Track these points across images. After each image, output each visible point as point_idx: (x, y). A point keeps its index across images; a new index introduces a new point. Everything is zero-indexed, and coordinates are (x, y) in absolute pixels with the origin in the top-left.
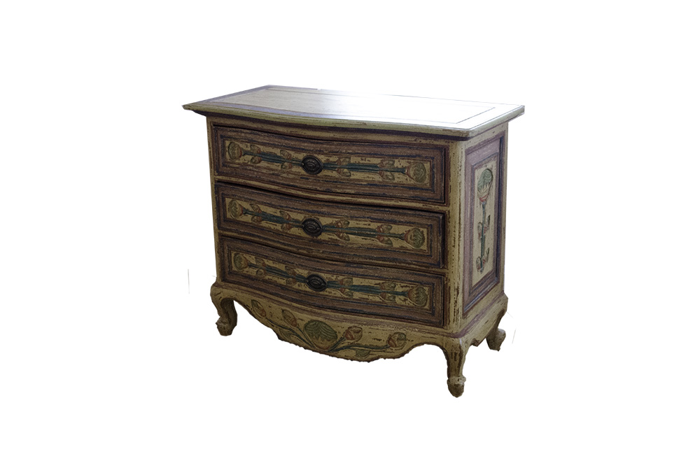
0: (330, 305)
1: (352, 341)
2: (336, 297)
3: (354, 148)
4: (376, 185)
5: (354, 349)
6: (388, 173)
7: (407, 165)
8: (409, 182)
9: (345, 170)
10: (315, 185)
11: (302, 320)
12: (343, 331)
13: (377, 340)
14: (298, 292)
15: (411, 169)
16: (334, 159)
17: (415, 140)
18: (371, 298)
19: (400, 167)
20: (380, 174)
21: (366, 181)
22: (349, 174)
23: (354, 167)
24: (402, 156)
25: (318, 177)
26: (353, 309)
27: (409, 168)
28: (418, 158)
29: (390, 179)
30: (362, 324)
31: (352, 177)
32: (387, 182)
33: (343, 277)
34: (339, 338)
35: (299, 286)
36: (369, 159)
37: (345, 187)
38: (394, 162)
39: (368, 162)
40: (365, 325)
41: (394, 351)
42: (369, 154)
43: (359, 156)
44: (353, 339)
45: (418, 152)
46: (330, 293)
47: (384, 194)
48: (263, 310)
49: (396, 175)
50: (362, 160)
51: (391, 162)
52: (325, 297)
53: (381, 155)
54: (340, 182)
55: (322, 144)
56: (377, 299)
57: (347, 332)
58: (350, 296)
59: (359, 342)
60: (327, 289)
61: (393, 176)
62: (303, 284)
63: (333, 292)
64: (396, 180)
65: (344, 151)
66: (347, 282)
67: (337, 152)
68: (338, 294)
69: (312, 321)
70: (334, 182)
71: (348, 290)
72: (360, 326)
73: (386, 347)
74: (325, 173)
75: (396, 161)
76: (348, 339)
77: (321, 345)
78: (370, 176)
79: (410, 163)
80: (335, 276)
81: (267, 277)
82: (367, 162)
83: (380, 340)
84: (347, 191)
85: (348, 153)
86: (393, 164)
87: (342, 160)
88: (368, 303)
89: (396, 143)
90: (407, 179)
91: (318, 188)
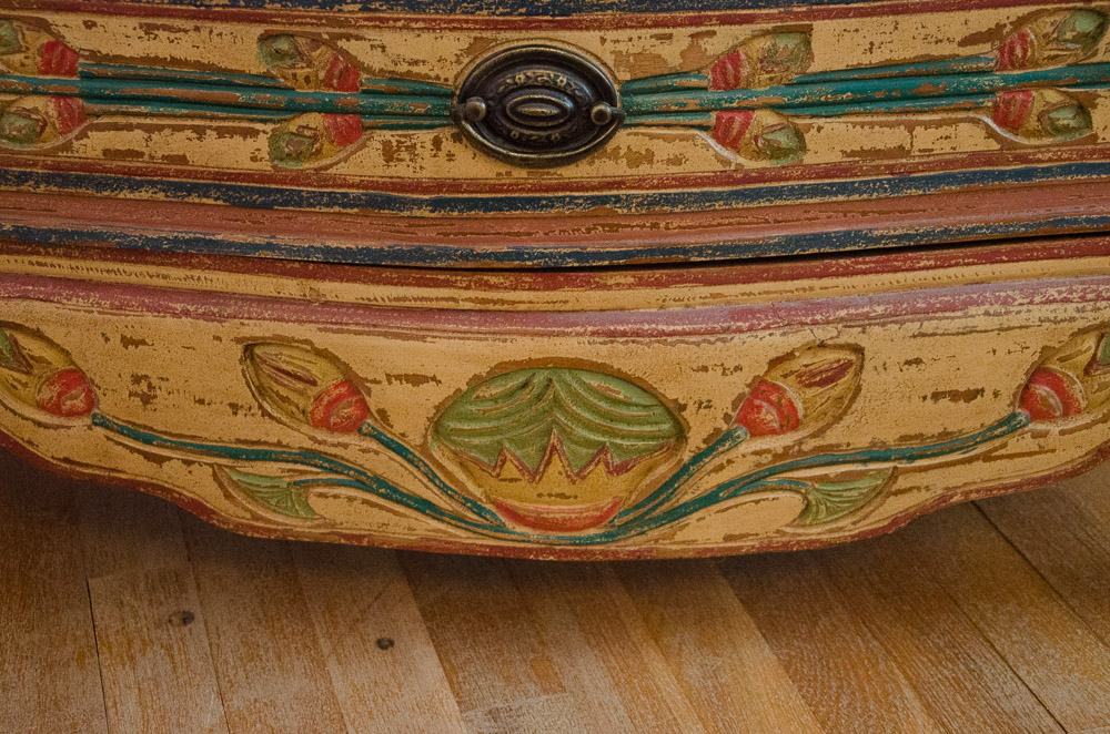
0: (634, 240)
1: (777, 443)
2: (683, 181)
5: (794, 486)
11: (416, 380)
12: (725, 391)
13: (955, 396)
14: (380, 199)
18: (925, 138)
26: (799, 240)
30: (865, 321)
33: (743, 31)
34: (695, 441)
35: (389, 154)
40: (883, 321)
41: (1050, 442)
44: (790, 421)
46: (635, 159)
48: (74, 377)
52: (601, 200)
56: (969, 137)
57: (760, 388)
58: (777, 152)
59: (831, 437)
60: (623, 139)
62: (425, 137)
63: (663, 150)
66: (767, 60)
68: (703, 155)
69: (502, 370)
71: (767, 118)
72: (852, 336)
73: (1009, 424)
76: (757, 431)
77: (557, 510)
80: (682, 35)
81: (94, 145)
83: (971, 395)
88: (903, 180)
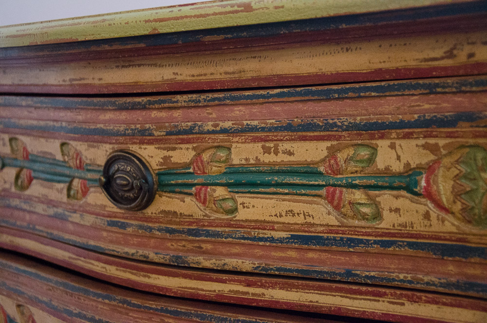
3: (239, 111)
4: (318, 240)
6: (358, 196)
7: (427, 158)
8: (436, 227)
9: (220, 192)
10: (145, 246)
15: (441, 172)
16: (183, 155)
17: (450, 55)
19: (397, 167)
20: (330, 199)
21: (286, 227)
22: (229, 204)
23: (244, 178)
24: (402, 125)
25: (148, 219)
27: (430, 169)
28: (464, 127)
29: (364, 217)
31: (242, 215)
32: (354, 229)
36: (287, 146)
37: (224, 250)
38: (375, 149)
39: (287, 158)
42: (289, 128)
43: (255, 140)
45: (464, 102)
47: (349, 273)
49: (386, 199)
50: (267, 150)
51: (364, 153)
53: (329, 127)
54: (208, 234)
55: (144, 107)
61: (377, 205)
64: (389, 221)
65: (209, 126)
67: (190, 131)
70: (190, 232)
74: (164, 203)
75: (383, 145)
78: (297, 207)
79: (434, 149)
82: (282, 158)
84: (232, 263)
85: (224, 131)
86: (371, 160)
87: (206, 156)
89: (378, 75)
90: (427, 216)
91: (152, 256)
